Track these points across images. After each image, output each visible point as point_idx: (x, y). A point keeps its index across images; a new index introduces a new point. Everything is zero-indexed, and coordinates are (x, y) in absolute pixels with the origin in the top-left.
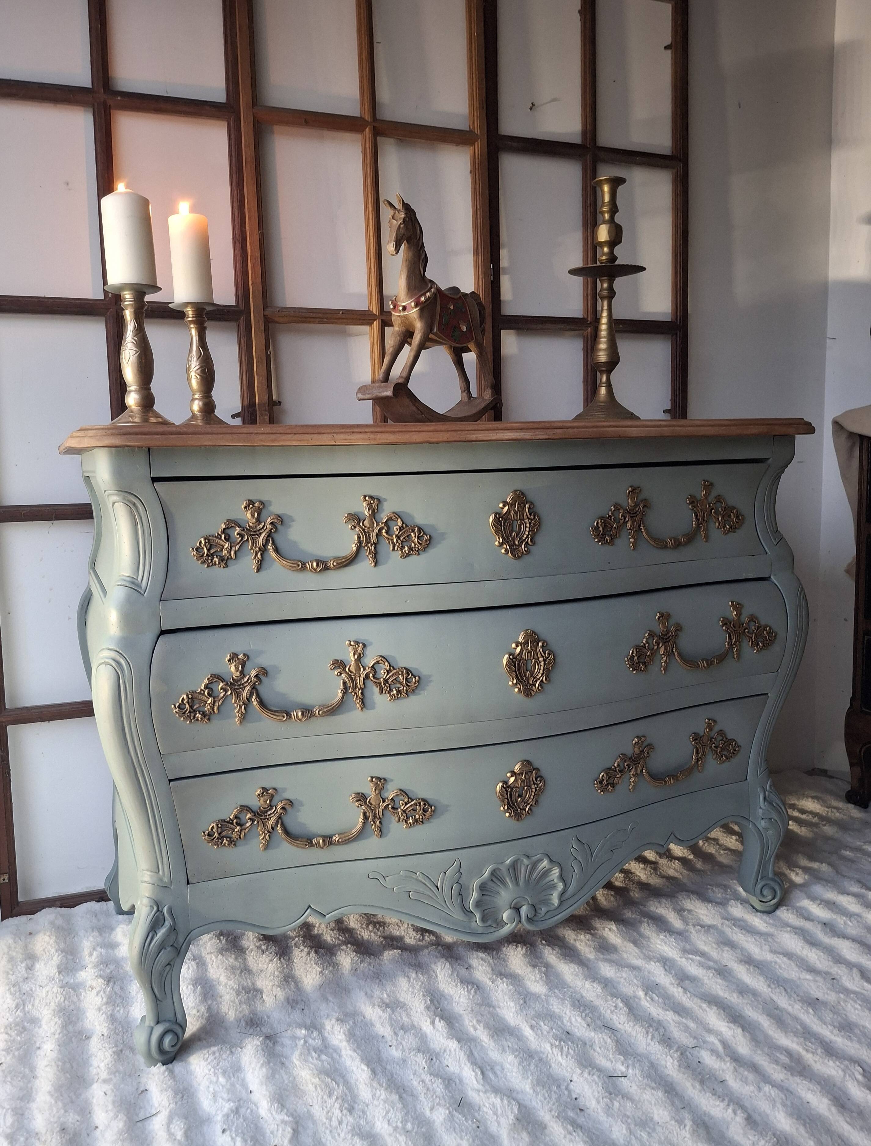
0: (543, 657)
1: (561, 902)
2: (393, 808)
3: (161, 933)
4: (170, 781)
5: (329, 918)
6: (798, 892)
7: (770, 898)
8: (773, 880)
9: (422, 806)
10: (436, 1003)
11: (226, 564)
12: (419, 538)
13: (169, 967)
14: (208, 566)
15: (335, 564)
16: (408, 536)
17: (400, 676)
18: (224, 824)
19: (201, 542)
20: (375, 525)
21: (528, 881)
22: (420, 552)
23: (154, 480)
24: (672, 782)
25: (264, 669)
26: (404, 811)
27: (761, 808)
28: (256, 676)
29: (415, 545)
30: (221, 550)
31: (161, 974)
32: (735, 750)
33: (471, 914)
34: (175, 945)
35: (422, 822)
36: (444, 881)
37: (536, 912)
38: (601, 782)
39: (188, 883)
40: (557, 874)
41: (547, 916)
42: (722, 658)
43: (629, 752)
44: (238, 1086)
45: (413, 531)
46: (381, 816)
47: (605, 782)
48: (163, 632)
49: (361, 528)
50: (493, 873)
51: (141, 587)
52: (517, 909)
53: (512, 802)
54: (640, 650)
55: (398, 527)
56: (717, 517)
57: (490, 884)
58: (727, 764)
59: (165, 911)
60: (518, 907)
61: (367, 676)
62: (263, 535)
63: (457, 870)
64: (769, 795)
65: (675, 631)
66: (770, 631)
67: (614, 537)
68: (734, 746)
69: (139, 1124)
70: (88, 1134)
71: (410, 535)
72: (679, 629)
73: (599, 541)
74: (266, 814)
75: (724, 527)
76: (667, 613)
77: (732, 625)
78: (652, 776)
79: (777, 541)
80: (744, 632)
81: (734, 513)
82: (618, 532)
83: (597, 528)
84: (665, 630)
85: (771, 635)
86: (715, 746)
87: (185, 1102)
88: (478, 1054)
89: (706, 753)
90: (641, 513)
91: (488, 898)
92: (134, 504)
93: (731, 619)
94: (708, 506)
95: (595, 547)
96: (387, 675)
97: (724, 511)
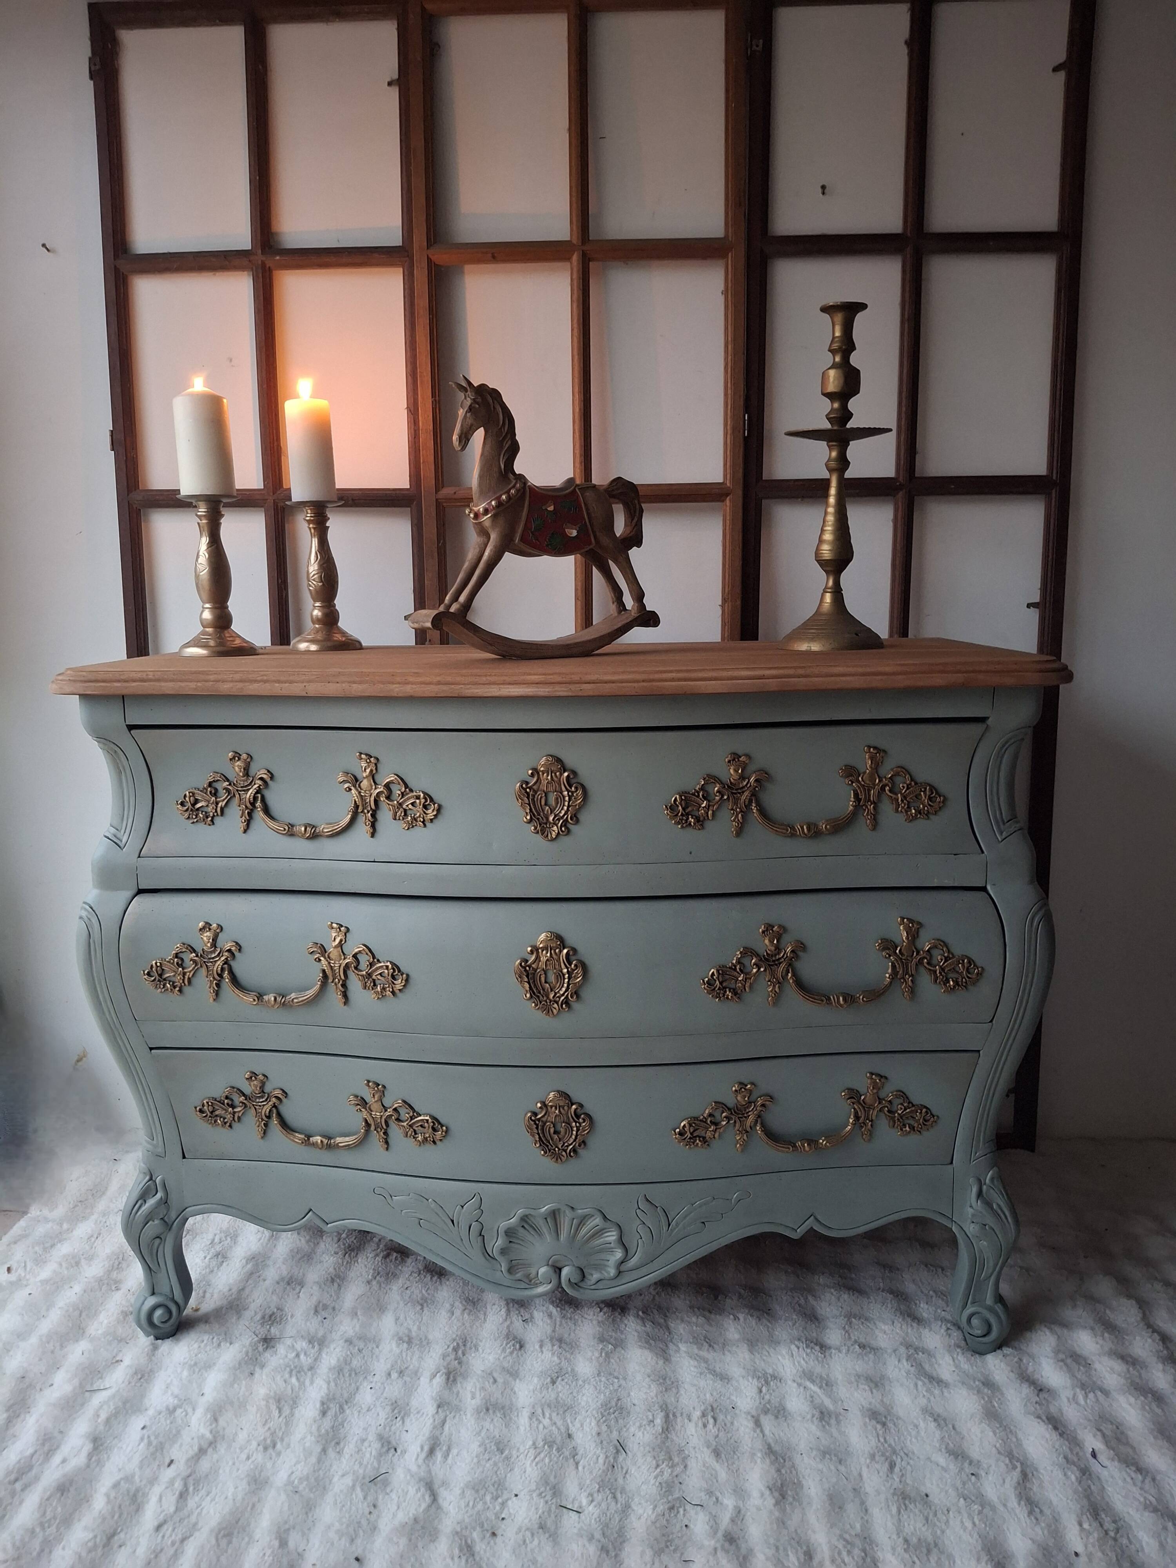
0: (567, 968)
1: (620, 1273)
2: (397, 1120)
3: (151, 1202)
4: (151, 1049)
5: (332, 1227)
6: (1048, 1333)
7: (978, 1332)
8: (991, 1309)
9: (431, 1124)
10: (460, 1352)
11: (212, 821)
12: (425, 806)
13: (157, 1241)
14: (192, 823)
15: (326, 830)
16: (411, 804)
17: (385, 971)
18: (215, 1102)
19: (185, 796)
20: (373, 788)
21: (573, 1238)
22: (428, 824)
23: (131, 728)
24: (807, 1148)
25: (238, 944)
26: (411, 1126)
27: (971, 1206)
28: (229, 951)
29: (420, 815)
30: (207, 806)
31: (150, 1246)
32: (926, 1121)
33: (494, 1261)
34: (166, 1219)
35: (434, 1141)
36: (464, 1217)
37: (584, 1276)
38: (681, 1134)
40: (614, 1238)
41: (600, 1285)
42: (875, 995)
43: (730, 1101)
44: (194, 1384)
45: (418, 798)
46: (384, 1126)
47: (688, 1135)
48: (140, 892)
49: (357, 790)
50: (524, 1219)
51: (121, 841)
52: (558, 1270)
53: (547, 1139)
54: (724, 972)
55: (400, 792)
56: (894, 796)
57: (521, 1230)
58: (914, 1137)
59: (158, 1181)
60: (559, 1265)
61: (348, 966)
62: (251, 791)
63: (477, 1206)
64: (988, 1191)
65: (793, 951)
66: (971, 965)
67: (701, 819)
68: (923, 1114)
69: (87, 1394)
70: (41, 1390)
71: (415, 802)
72: (800, 947)
73: (678, 823)
74: (258, 1100)
75: (906, 812)
76: (780, 926)
77: (897, 951)
78: (772, 1136)
79: (1005, 834)
80: (920, 962)
81: (925, 792)
82: (710, 812)
83: (672, 808)
84: (773, 948)
85: (971, 971)
86: (889, 1111)
87: (139, 1384)
88: (449, 1427)
89: (874, 1118)
90: (751, 789)
91: (516, 1246)
92: (116, 752)
93: (897, 941)
94: (877, 781)
95: (671, 829)
96: (371, 968)
97: (908, 788)
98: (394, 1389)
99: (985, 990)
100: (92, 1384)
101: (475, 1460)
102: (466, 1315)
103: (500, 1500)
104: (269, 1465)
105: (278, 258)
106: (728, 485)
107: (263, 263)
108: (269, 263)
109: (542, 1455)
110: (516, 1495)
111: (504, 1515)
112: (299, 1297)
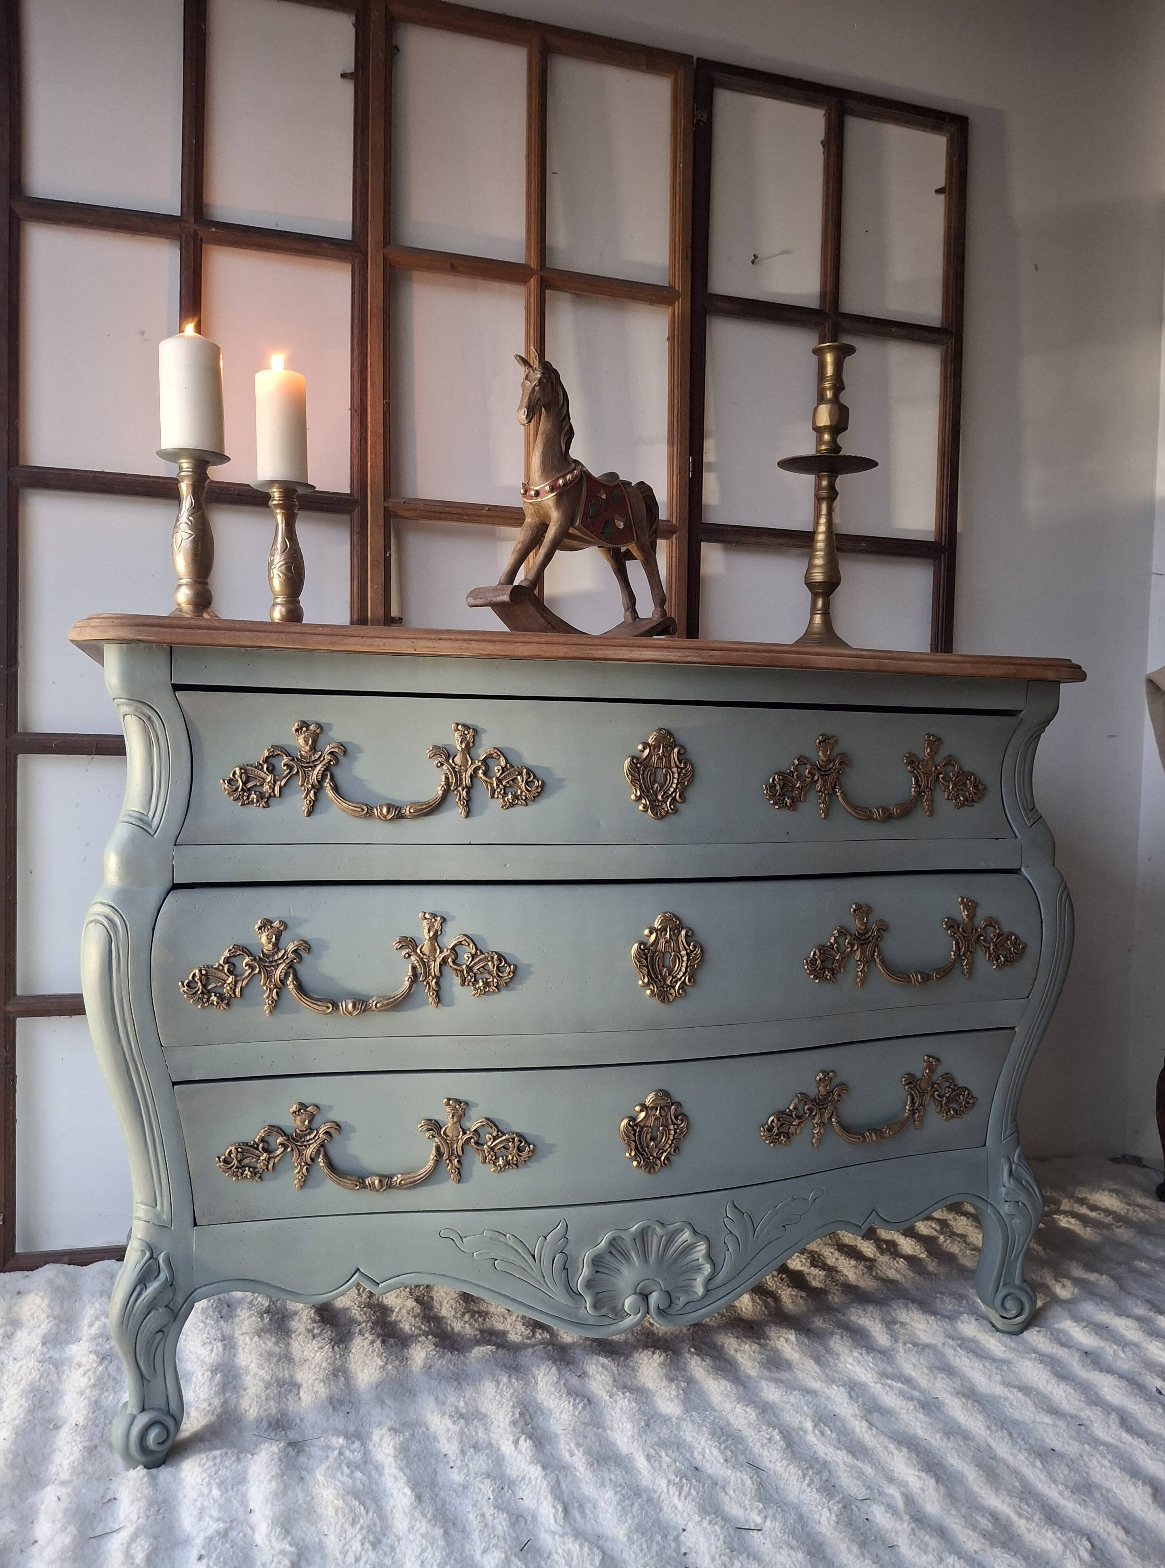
0: (686, 950)
1: (707, 1291)
2: (476, 1143)
3: (153, 1287)
4: (174, 1084)
5: (382, 1288)
6: (1060, 1309)
7: (1014, 1312)
8: (1020, 1288)
9: (517, 1143)
10: (527, 1417)
11: (266, 803)
12: (527, 783)
13: (160, 1335)
14: (243, 805)
15: (412, 811)
16: (513, 780)
17: (490, 963)
18: (246, 1149)
19: (234, 773)
20: (469, 763)
21: (661, 1259)
22: (529, 802)
23: (176, 688)
24: (874, 1138)
25: (306, 942)
26: (492, 1149)
27: (1004, 1186)
28: (295, 951)
29: (522, 792)
30: (262, 785)
31: (149, 1343)
32: (968, 1103)
33: (578, 1297)
34: (171, 1305)
35: (516, 1165)
36: (544, 1249)
37: (671, 1302)
38: (770, 1130)
39: (195, 1225)
40: (704, 1252)
41: (688, 1309)
42: (945, 972)
43: (812, 1092)
44: (235, 1503)
45: (520, 774)
46: (460, 1153)
47: (775, 1130)
48: (177, 887)
49: (451, 765)
50: (612, 1243)
51: (151, 826)
52: (645, 1297)
53: (642, 1147)
54: (825, 951)
55: (500, 768)
56: (946, 784)
57: (608, 1257)
58: (956, 1122)
59: (161, 1259)
60: (645, 1293)
61: (444, 961)
62: (318, 768)
63: (562, 1235)
64: (1016, 1168)
65: (879, 931)
66: (1017, 941)
67: (796, 799)
68: (966, 1097)
69: (93, 1541)
70: (22, 1551)
71: (516, 778)
72: (883, 927)
73: (775, 803)
74: (308, 1138)
75: (957, 799)
76: (868, 906)
77: (961, 929)
78: (844, 1127)
79: (1032, 821)
80: (979, 939)
81: (971, 780)
82: (803, 793)
83: (772, 786)
84: (863, 928)
85: (1018, 947)
86: (939, 1095)
87: (160, 1517)
88: (567, 1486)
89: (927, 1103)
90: (837, 771)
91: (604, 1276)
92: (150, 718)
93: (960, 920)
94: (934, 768)
95: (769, 811)
96: (472, 960)
97: (958, 776)
98: (481, 1464)
99: (1026, 965)
100: (93, 1530)
101: (619, 1508)
103: (671, 1537)
106: (675, 522)
108: (197, 235)
109: (686, 1488)
110: (684, 1530)
111: (684, 1551)
112: (300, 1398)
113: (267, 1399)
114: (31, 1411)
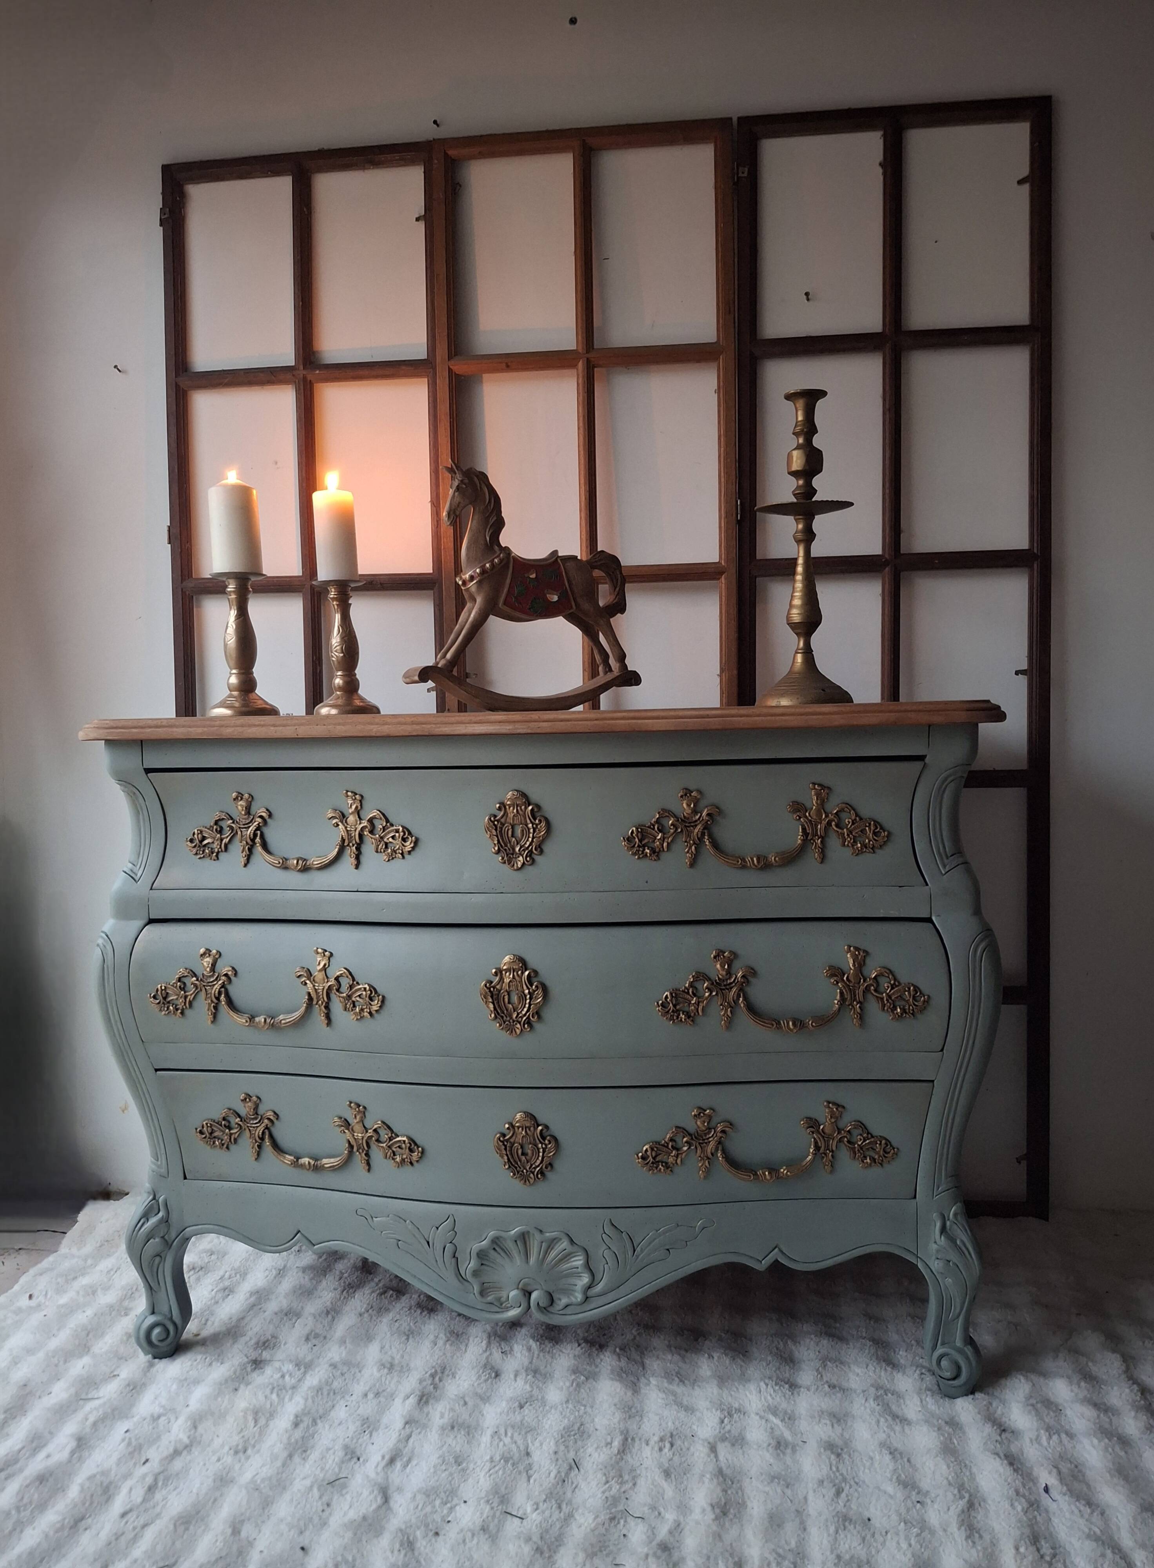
0: (528, 988)
1: (587, 1298)
2: (377, 1141)
3: (153, 1220)
4: (156, 1070)
5: (318, 1248)
6: (1023, 1380)
7: (948, 1375)
8: (960, 1351)
9: (411, 1144)
10: (437, 1378)
11: (217, 856)
12: (403, 839)
13: (157, 1259)
14: (199, 858)
15: (316, 863)
16: (392, 837)
17: (366, 993)
18: (213, 1124)
19: (194, 833)
21: (541, 1262)
22: (406, 856)
23: (148, 771)
24: (768, 1177)
25: (234, 968)
26: (389, 1147)
27: (935, 1242)
28: (226, 975)
29: (398, 848)
30: (212, 842)
31: (151, 1263)
32: (886, 1153)
33: (466, 1283)
34: (166, 1237)
35: (411, 1163)
36: (439, 1237)
37: (552, 1301)
38: (643, 1158)
39: (185, 1178)
40: (581, 1262)
41: (569, 1310)
42: (824, 1021)
43: (691, 1126)
44: (181, 1397)
45: (398, 831)
47: (650, 1159)
48: (151, 921)
49: (344, 825)
50: (496, 1241)
51: (137, 875)
52: (528, 1294)
53: (515, 1161)
54: (677, 995)
55: (381, 827)
56: (840, 831)
57: (492, 1252)
58: (876, 1170)
59: (161, 1200)
60: (529, 1289)
61: (332, 989)
62: (251, 828)
63: (452, 1226)
64: (951, 1226)
65: (743, 976)
66: (917, 993)
67: (657, 850)
68: (883, 1146)
69: (81, 1402)
70: (40, 1397)
71: (395, 836)
72: (751, 973)
73: (634, 854)
74: (252, 1122)
75: (853, 846)
76: (730, 952)
77: (845, 978)
78: (733, 1163)
79: (947, 868)
80: (867, 989)
81: (869, 826)
82: (665, 844)
83: (629, 840)
84: (724, 973)
85: (918, 998)
86: (849, 1142)
87: (131, 1394)
88: (414, 1441)
89: (834, 1148)
90: (703, 823)
91: (488, 1269)
92: (134, 793)
93: (845, 969)
94: (824, 816)
95: (628, 862)
96: (351, 990)
97: (853, 824)
98: (368, 1408)
99: (933, 1019)
100: (87, 1394)
101: (432, 1470)
102: (448, 1346)
103: (449, 1505)
104: (237, 1467)
105: (317, 372)
106: (723, 564)
107: (305, 378)
108: (309, 377)
109: (497, 1468)
110: (465, 1502)
111: (449, 1519)
112: (294, 1327)
113: (269, 1322)
114: (122, 1300)
